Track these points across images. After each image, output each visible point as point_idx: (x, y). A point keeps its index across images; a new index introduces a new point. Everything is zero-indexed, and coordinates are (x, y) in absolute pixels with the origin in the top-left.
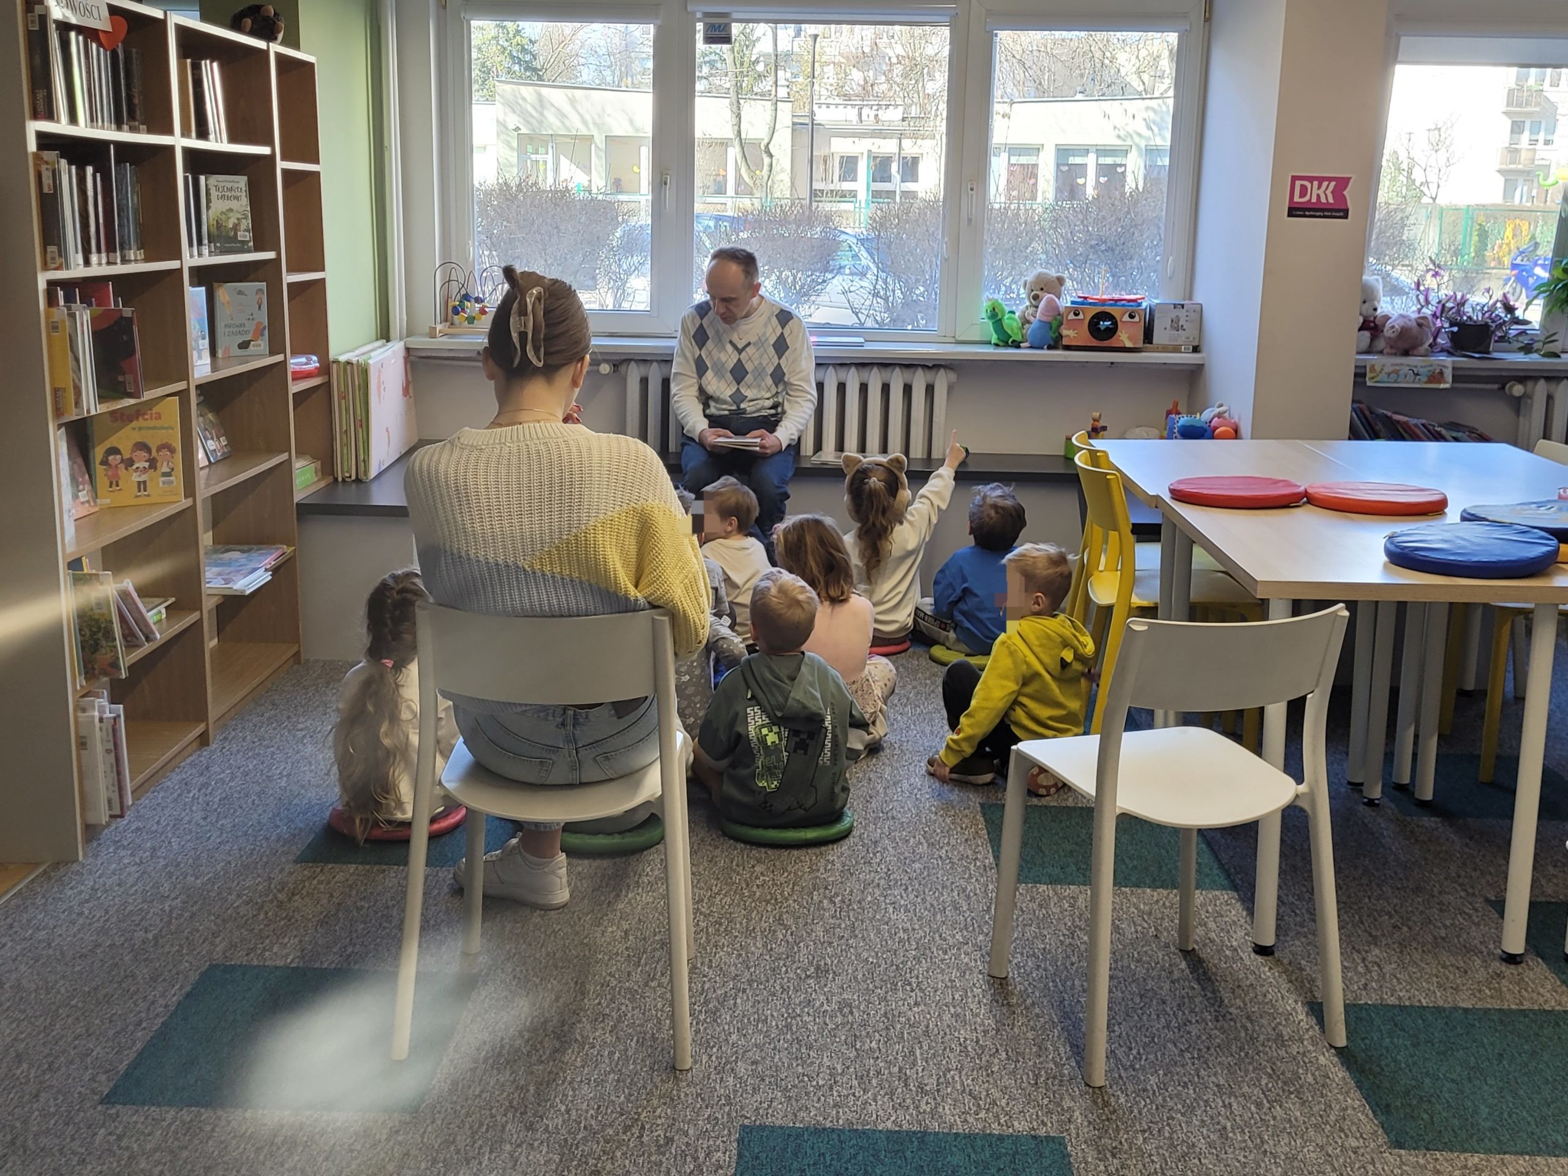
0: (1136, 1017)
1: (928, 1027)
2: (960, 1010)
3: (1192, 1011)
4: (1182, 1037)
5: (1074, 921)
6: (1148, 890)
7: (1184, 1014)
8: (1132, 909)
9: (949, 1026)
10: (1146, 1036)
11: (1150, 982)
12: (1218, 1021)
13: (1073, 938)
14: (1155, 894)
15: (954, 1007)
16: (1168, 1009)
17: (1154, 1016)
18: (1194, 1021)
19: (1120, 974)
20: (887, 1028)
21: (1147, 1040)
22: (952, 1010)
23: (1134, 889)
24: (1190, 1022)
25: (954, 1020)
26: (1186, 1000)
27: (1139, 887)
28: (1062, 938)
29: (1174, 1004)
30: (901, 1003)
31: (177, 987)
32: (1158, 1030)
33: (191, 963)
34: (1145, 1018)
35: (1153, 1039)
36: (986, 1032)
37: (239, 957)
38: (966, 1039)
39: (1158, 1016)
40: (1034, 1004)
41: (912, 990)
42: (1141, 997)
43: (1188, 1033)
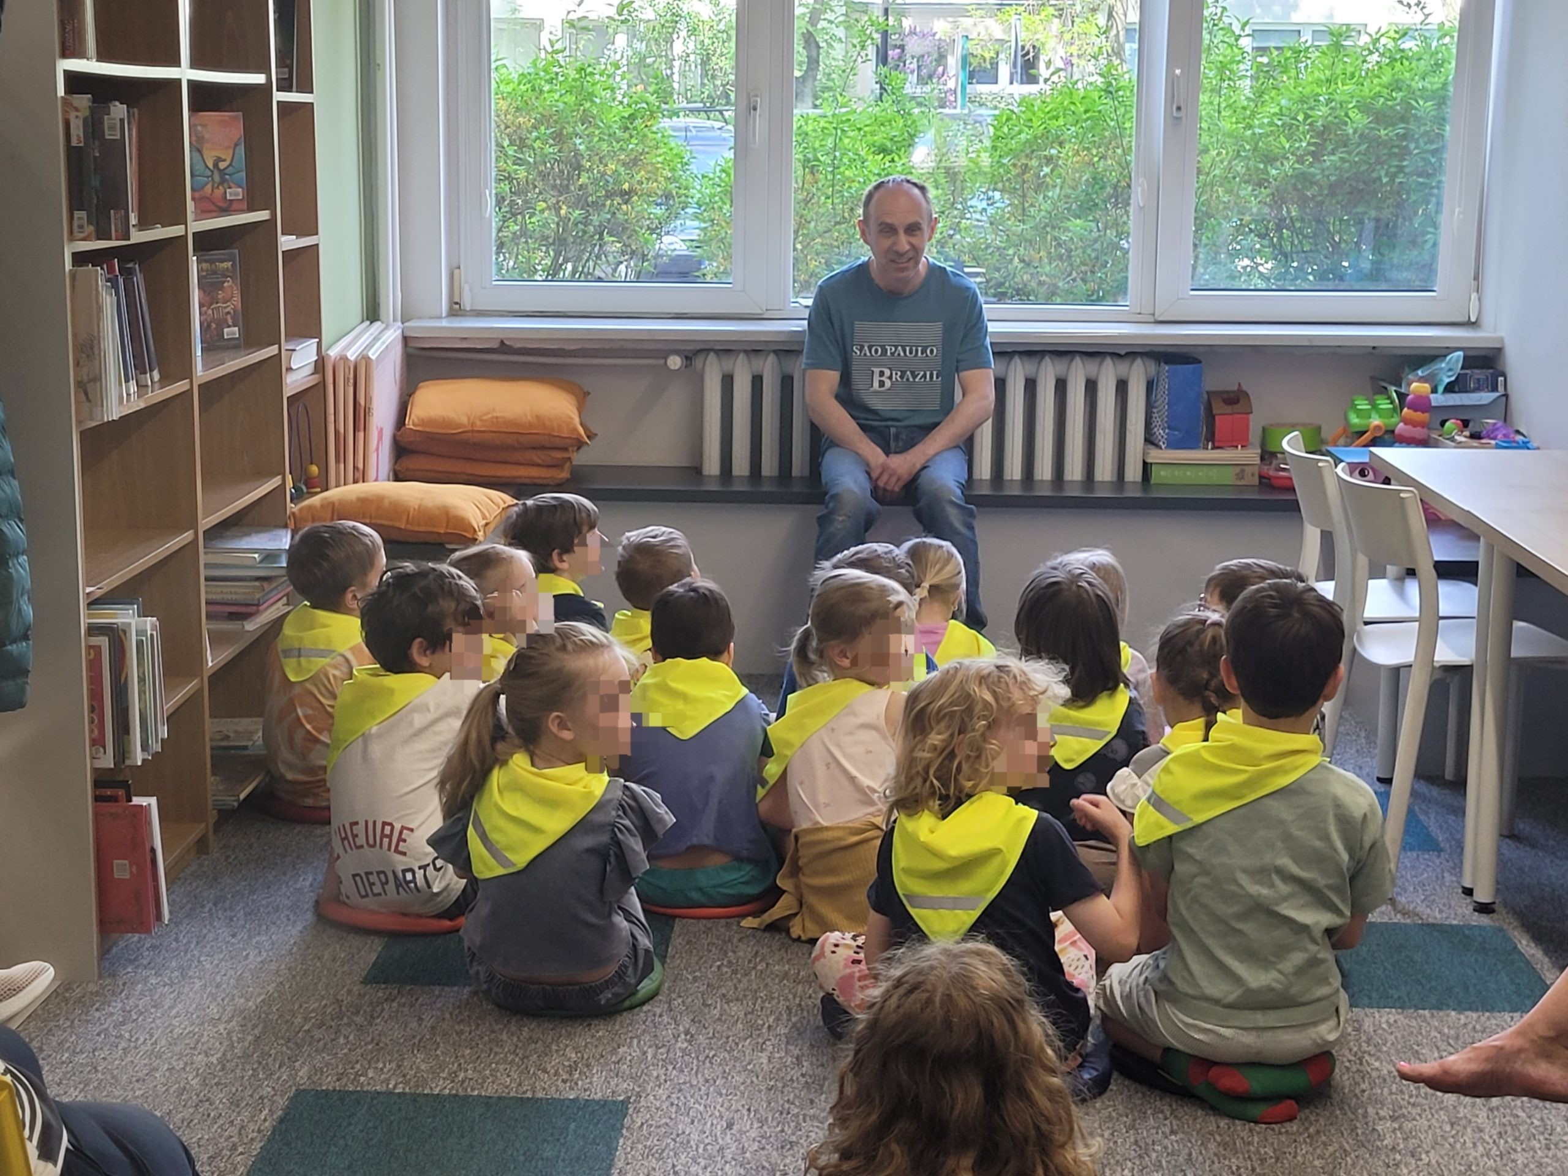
0: (1447, 1146)
1: (1190, 1154)
2: (1228, 1139)
3: (1516, 1139)
4: (1506, 1165)
5: (1360, 1045)
6: (1453, 1013)
7: (1506, 1142)
8: (1434, 1033)
9: (1215, 1155)
10: (1460, 1164)
11: (1461, 1109)
12: (1549, 1149)
13: (1361, 1064)
14: (1462, 1017)
15: (1220, 1135)
16: (1487, 1138)
17: (1469, 1144)
18: (1519, 1149)
19: (1424, 1102)
20: (1140, 1157)
21: (1463, 1168)
22: (1218, 1138)
23: (1435, 1012)
24: (1515, 1150)
25: (1221, 1149)
26: (1509, 1128)
27: (1441, 1009)
28: (1347, 1064)
29: (1494, 1132)
30: (1154, 1131)
31: (266, 1112)
32: (1476, 1158)
33: (273, 1088)
34: (1458, 1146)
35: (1470, 1167)
36: (1263, 1161)
37: (328, 1082)
38: (1238, 1168)
39: (1474, 1144)
40: (1318, 1132)
41: (1166, 1119)
42: (1452, 1125)
43: (1513, 1161)
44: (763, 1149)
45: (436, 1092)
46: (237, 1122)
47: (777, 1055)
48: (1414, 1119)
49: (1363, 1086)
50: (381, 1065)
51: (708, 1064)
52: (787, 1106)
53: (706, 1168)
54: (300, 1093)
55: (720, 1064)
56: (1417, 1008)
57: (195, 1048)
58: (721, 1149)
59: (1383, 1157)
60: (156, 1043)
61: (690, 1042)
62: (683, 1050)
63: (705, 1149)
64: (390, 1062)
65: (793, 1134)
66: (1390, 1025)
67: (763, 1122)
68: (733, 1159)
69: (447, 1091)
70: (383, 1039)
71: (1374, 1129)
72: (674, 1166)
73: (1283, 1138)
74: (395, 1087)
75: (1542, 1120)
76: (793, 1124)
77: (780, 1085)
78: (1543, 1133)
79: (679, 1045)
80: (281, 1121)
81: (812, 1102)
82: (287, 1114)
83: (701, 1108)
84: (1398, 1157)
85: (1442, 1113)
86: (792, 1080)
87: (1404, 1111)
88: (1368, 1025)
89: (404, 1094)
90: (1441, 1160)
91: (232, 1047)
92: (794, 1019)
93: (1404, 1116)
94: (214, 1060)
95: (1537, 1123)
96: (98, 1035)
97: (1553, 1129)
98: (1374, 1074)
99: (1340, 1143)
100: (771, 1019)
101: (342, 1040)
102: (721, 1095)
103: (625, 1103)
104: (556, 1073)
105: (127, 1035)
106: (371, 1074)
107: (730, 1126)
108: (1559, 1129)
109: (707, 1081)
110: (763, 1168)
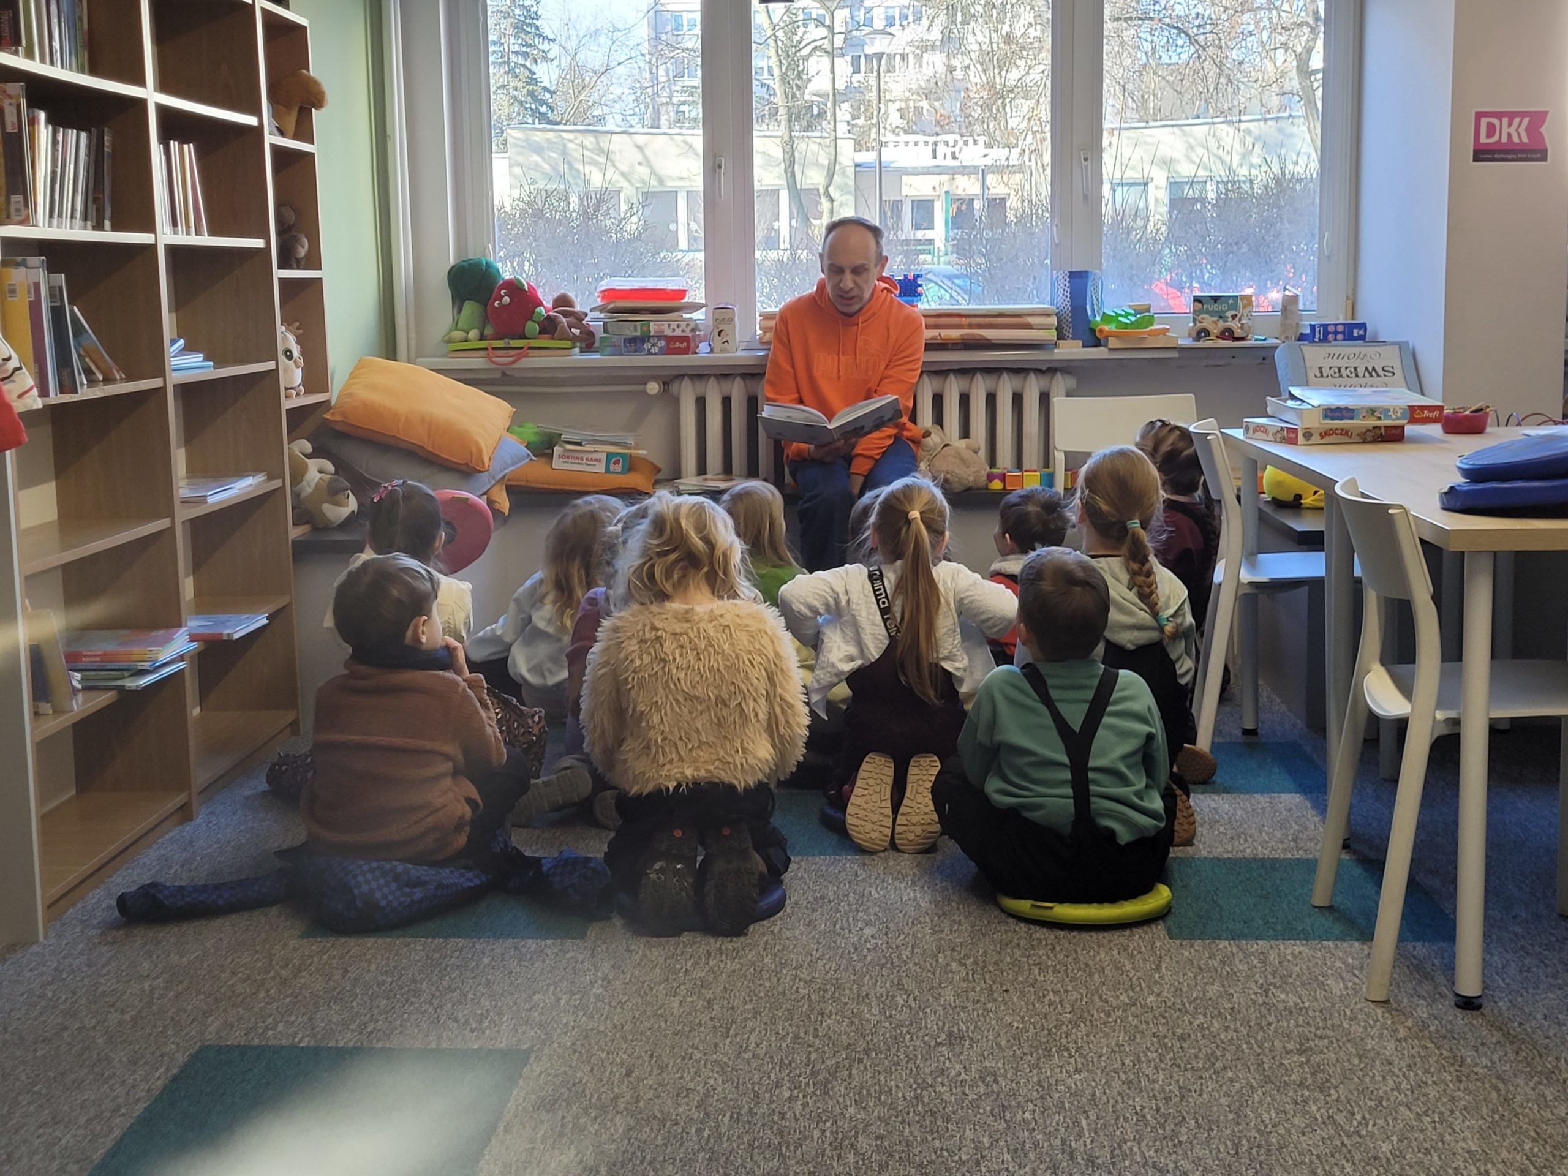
0: (1356, 1079)
1: (1094, 1095)
2: (1132, 1077)
3: (1427, 1071)
4: (1418, 1099)
5: (1266, 977)
6: (1356, 944)
7: (1416, 1075)
8: (1338, 964)
9: (1120, 1094)
10: (1371, 1099)
11: (1369, 1041)
12: (1460, 1082)
13: (1267, 996)
14: (1365, 947)
15: (1125, 1072)
16: (1396, 1070)
17: (1378, 1078)
18: (1430, 1082)
19: (1331, 1033)
20: (1042, 1097)
21: (1373, 1104)
22: (1123, 1077)
23: (1339, 944)
24: (1426, 1083)
25: (1125, 1087)
26: (1418, 1060)
27: (1344, 940)
28: (1253, 997)
29: (1403, 1064)
30: (1057, 1070)
31: (162, 1070)
32: (1386, 1092)
33: (178, 1045)
34: (1367, 1080)
35: (1380, 1102)
36: (1167, 1099)
37: (236, 1038)
38: (1143, 1108)
39: (1384, 1078)
40: (1225, 1068)
41: (1071, 1056)
42: (1360, 1057)
43: (1424, 1095)
44: (658, 1097)
45: (341, 1044)
46: (130, 1082)
47: (689, 999)
48: (1321, 1052)
49: (1270, 1019)
50: (293, 1018)
51: (619, 1010)
52: (690, 1051)
53: (596, 1118)
54: (204, 1049)
55: (632, 1010)
56: (1321, 939)
57: (113, 1006)
58: (616, 1098)
59: (1291, 1093)
60: (76, 1002)
61: (605, 988)
62: (597, 996)
63: (599, 1099)
64: (304, 1014)
65: (692, 1080)
66: (1295, 957)
67: (662, 1068)
68: (626, 1109)
69: (351, 1044)
70: (304, 992)
71: (1281, 1064)
72: (563, 1117)
73: (1189, 1074)
74: (300, 1041)
75: (1451, 1050)
76: (692, 1071)
77: (687, 1029)
78: (1453, 1065)
79: (595, 990)
80: (175, 1078)
81: (716, 1045)
82: (182, 1071)
83: (604, 1055)
84: (1307, 1093)
85: (1349, 1045)
86: (700, 1024)
87: (1312, 1044)
88: (1273, 957)
89: (308, 1048)
90: (1350, 1096)
91: (150, 1003)
92: (711, 963)
93: (1311, 1049)
94: (128, 1017)
95: (1445, 1053)
96: (22, 995)
97: (1463, 1060)
98: (1281, 1006)
99: (1247, 1078)
100: (689, 964)
101: (262, 994)
102: (626, 1041)
103: (528, 1052)
104: (466, 1023)
105: (50, 994)
106: (280, 1027)
107: (629, 1074)
108: (1469, 1060)
109: (615, 1026)
110: (655, 1117)
